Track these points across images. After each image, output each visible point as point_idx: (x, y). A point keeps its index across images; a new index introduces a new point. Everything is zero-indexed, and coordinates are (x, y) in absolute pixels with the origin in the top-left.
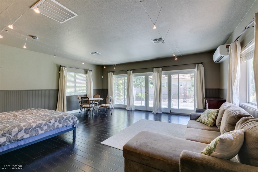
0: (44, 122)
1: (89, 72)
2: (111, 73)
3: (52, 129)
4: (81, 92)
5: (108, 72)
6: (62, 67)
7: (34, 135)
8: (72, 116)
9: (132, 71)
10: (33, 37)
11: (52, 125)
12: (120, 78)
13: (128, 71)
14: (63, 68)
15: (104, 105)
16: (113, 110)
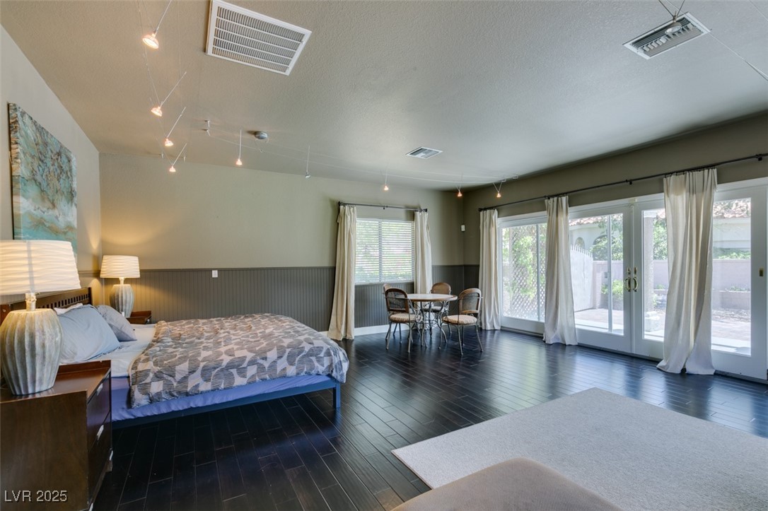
0: (250, 356)
1: (418, 214)
2: (488, 211)
3: (267, 377)
4: (401, 276)
5: (481, 210)
6: (344, 205)
7: (222, 386)
8: (329, 347)
9: (564, 199)
10: (255, 133)
11: (269, 367)
12: (526, 227)
13: (551, 199)
14: (347, 207)
15: (453, 318)
16: (498, 337)
